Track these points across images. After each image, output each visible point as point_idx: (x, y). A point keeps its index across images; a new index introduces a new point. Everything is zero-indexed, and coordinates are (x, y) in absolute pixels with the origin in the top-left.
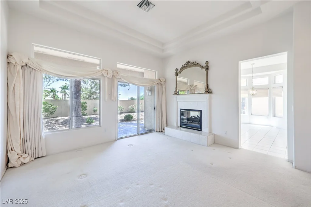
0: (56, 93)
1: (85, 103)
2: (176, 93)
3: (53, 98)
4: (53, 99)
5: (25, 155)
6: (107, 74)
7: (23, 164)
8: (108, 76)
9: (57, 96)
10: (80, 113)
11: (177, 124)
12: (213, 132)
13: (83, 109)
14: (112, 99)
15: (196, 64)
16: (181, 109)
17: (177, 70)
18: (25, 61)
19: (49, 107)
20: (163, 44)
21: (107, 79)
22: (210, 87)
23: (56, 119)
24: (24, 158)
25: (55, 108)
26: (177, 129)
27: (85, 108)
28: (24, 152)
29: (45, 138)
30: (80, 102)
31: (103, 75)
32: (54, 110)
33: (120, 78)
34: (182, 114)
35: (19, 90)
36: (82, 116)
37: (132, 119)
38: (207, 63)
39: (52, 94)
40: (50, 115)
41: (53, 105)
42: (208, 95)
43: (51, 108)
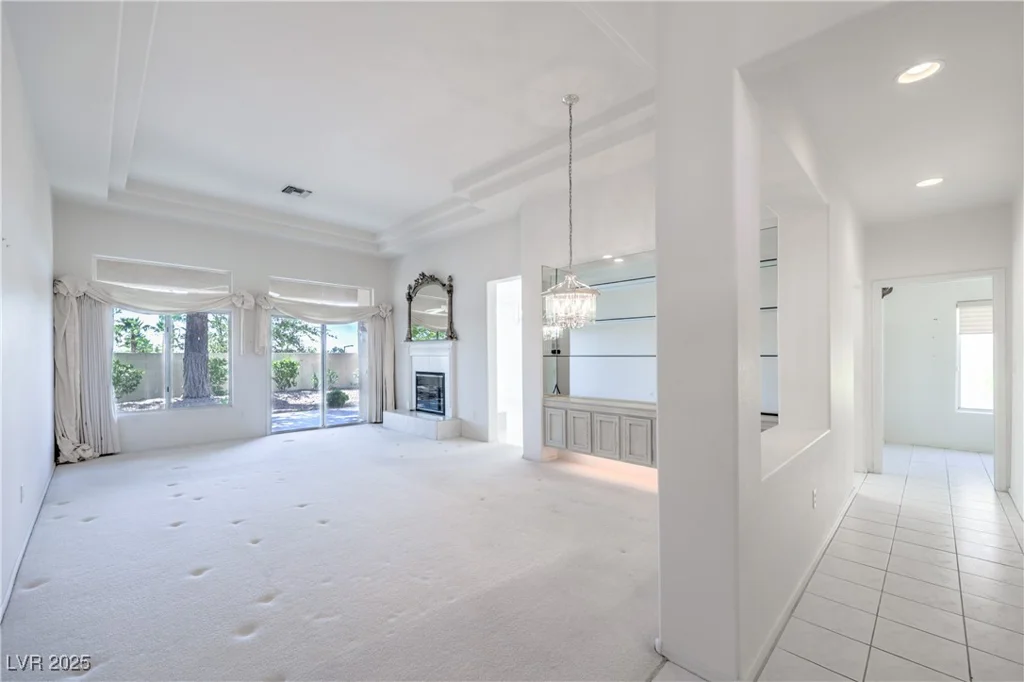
0: (142, 331)
1: (222, 362)
2: (409, 339)
3: (130, 349)
4: (128, 350)
5: (85, 446)
6: (243, 303)
7: (82, 460)
8: (245, 307)
9: (147, 342)
10: (205, 387)
11: (411, 404)
12: (460, 416)
13: (218, 378)
14: (257, 351)
15: (433, 279)
16: (417, 373)
17: (410, 287)
18: (83, 289)
19: (121, 372)
20: (374, 235)
21: (242, 312)
22: (457, 327)
23: (142, 403)
24: (84, 450)
25: (138, 377)
26: (411, 415)
27: (222, 375)
28: (82, 440)
29: (119, 421)
30: (207, 360)
31: (234, 304)
32: (135, 382)
33: (274, 308)
34: (419, 381)
35: (74, 339)
36: (212, 396)
37: (347, 402)
38: (451, 279)
39: (126, 334)
40: (125, 394)
41: (132, 367)
42: (450, 343)
43: (127, 374)
